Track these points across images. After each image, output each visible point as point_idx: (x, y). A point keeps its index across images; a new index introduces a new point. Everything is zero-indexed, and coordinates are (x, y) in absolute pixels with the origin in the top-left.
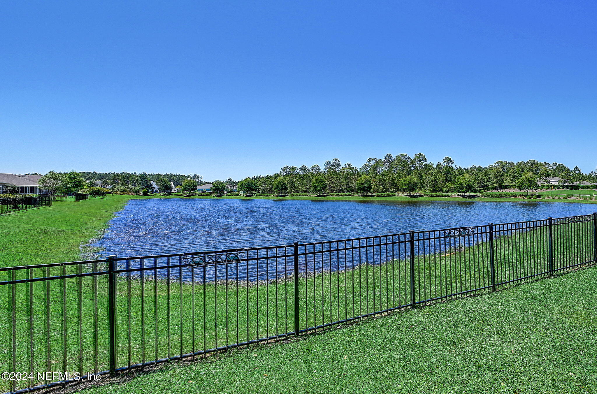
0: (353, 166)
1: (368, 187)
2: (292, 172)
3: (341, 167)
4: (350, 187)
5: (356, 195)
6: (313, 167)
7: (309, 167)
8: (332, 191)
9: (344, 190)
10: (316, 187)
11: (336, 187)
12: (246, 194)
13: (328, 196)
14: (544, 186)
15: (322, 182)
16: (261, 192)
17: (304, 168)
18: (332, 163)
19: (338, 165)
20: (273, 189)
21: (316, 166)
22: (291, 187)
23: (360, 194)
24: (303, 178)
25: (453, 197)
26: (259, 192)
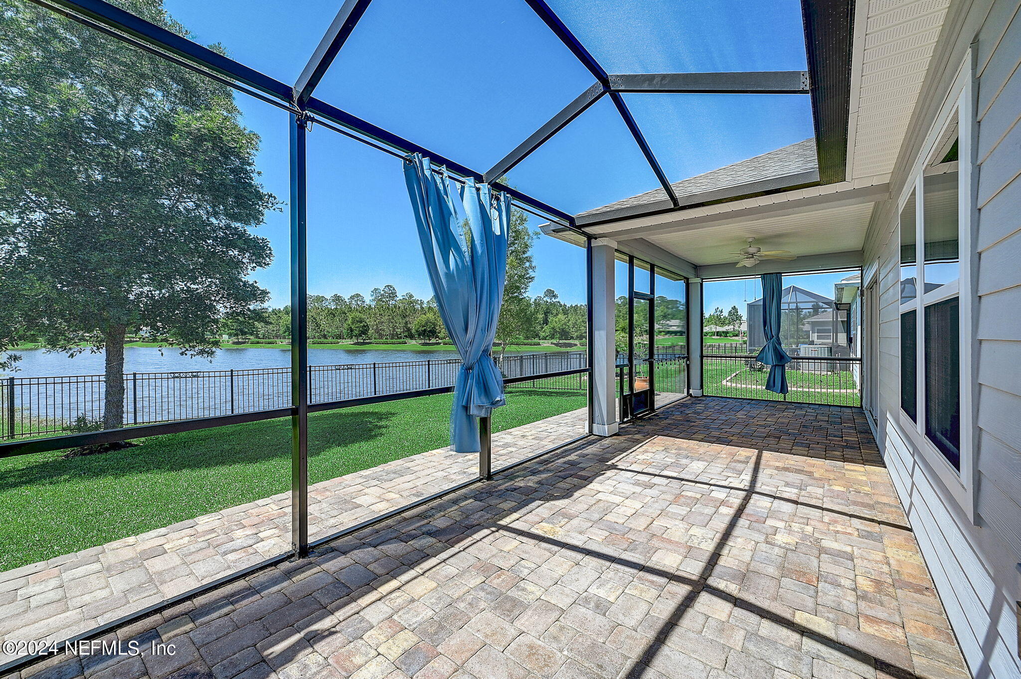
0: (416, 297)
1: (430, 331)
2: (316, 304)
3: (398, 299)
4: (409, 330)
5: (414, 342)
6: (352, 298)
7: (346, 297)
8: (381, 336)
9: (400, 334)
10: (352, 330)
11: (387, 329)
12: (234, 339)
13: (371, 343)
14: (661, 332)
15: (361, 322)
16: (262, 337)
17: (337, 299)
18: (382, 292)
19: (393, 295)
20: (281, 332)
21: (358, 295)
22: (315, 329)
23: (420, 342)
24: (334, 315)
25: (545, 345)
26: (257, 337)
